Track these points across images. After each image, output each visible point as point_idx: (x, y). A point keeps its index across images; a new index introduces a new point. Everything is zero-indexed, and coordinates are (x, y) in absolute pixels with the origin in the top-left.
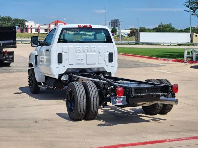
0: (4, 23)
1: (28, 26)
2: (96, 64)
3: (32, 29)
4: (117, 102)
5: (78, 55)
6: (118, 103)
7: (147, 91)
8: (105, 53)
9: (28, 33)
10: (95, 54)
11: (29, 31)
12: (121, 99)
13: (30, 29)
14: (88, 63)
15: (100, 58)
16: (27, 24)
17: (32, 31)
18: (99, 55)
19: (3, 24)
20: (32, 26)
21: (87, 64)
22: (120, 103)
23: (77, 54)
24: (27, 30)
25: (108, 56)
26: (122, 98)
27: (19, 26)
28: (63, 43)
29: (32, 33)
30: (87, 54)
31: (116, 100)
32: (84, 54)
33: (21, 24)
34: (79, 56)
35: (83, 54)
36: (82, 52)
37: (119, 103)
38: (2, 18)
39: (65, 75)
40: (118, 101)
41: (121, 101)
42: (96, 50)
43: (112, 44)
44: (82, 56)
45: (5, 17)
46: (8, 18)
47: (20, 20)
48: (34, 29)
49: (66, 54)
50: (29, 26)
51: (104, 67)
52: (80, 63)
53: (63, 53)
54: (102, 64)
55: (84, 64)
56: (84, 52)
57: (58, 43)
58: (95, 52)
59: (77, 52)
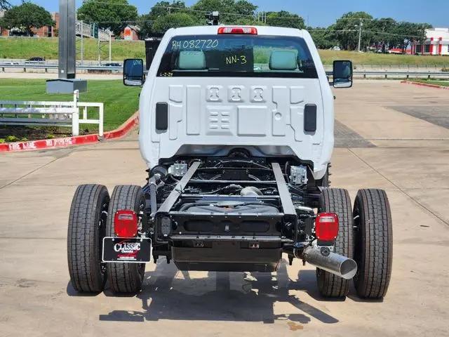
0: (376, 34)
1: (432, 39)
2: (264, 135)
3: (440, 45)
4: (121, 254)
5: (213, 110)
6: (122, 258)
7: (227, 228)
8: (293, 107)
9: (431, 55)
10: (263, 107)
11: (435, 51)
12: (136, 247)
13: (436, 45)
14: (240, 133)
15: (277, 118)
16: (429, 34)
17: (440, 51)
18: (275, 111)
19: (375, 36)
20: (440, 39)
21: (239, 135)
22: (132, 258)
23: (210, 107)
24: (429, 48)
25: (302, 114)
26: (139, 244)
27: (411, 40)
28: (173, 76)
29: (440, 55)
30: (239, 107)
31: (118, 247)
32: (230, 107)
33: (415, 34)
34: (216, 113)
35: (227, 108)
36: (225, 101)
37: (127, 258)
38: (374, 22)
39: (179, 163)
40: (124, 250)
41: (136, 254)
42: (268, 97)
43: (315, 80)
44: (224, 113)
45: (382, 19)
46: (388, 22)
47: (414, 26)
48: (444, 45)
49: (180, 106)
50: (436, 40)
51: (289, 145)
52: (219, 130)
53: (170, 104)
54: (284, 136)
55: (229, 134)
56: (230, 101)
57: (158, 75)
58: (264, 102)
59: (209, 101)
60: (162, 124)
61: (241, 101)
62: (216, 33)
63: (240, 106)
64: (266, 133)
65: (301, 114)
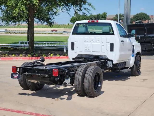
18: (102, 45)
21: (93, 52)
28: (76, 34)
31: (14, 75)
32: (90, 44)
34: (87, 45)
49: (77, 43)
51: (106, 55)
53: (75, 42)
54: (104, 52)
55: (90, 51)
56: (90, 42)
57: (72, 34)
58: (99, 42)
59: (85, 42)
60: (73, 48)
61: (93, 42)
62: (87, 22)
63: (93, 43)
64: (100, 51)
65: (109, 46)
